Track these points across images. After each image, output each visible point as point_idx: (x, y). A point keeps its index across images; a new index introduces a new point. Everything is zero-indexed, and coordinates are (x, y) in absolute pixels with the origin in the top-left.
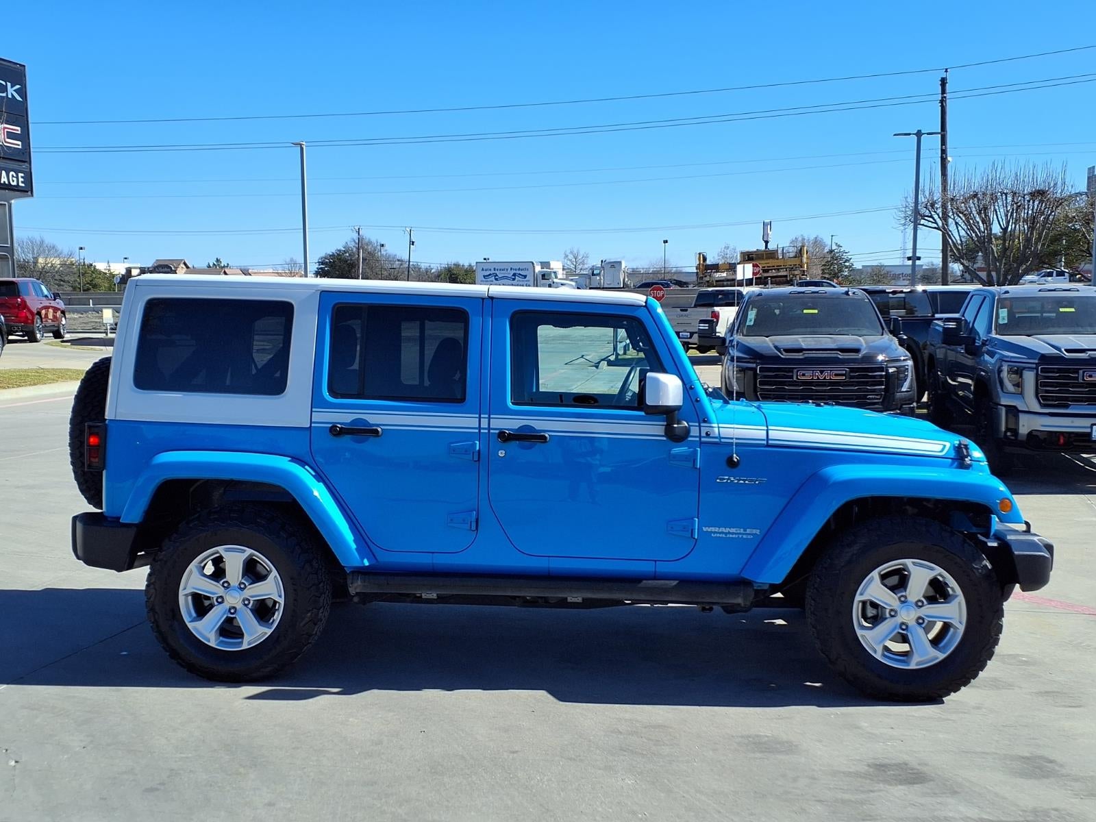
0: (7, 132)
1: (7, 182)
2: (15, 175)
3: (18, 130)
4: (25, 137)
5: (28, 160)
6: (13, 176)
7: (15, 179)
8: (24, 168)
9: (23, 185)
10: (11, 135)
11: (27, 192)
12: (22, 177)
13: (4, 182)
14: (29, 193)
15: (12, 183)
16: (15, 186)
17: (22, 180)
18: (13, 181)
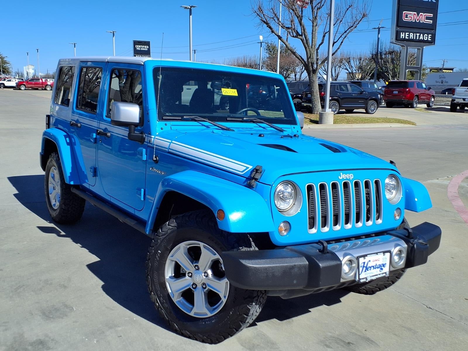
0: (426, 17)
1: (422, 39)
2: (427, 36)
3: (431, 15)
4: (434, 19)
5: (435, 29)
6: (426, 36)
7: (427, 37)
8: (432, 32)
9: (430, 40)
10: (427, 18)
11: (432, 43)
12: (430, 36)
13: (421, 39)
14: (433, 43)
15: (425, 39)
16: (426, 40)
17: (430, 37)
18: (426, 38)
